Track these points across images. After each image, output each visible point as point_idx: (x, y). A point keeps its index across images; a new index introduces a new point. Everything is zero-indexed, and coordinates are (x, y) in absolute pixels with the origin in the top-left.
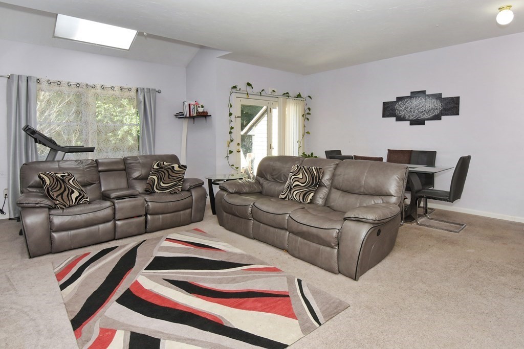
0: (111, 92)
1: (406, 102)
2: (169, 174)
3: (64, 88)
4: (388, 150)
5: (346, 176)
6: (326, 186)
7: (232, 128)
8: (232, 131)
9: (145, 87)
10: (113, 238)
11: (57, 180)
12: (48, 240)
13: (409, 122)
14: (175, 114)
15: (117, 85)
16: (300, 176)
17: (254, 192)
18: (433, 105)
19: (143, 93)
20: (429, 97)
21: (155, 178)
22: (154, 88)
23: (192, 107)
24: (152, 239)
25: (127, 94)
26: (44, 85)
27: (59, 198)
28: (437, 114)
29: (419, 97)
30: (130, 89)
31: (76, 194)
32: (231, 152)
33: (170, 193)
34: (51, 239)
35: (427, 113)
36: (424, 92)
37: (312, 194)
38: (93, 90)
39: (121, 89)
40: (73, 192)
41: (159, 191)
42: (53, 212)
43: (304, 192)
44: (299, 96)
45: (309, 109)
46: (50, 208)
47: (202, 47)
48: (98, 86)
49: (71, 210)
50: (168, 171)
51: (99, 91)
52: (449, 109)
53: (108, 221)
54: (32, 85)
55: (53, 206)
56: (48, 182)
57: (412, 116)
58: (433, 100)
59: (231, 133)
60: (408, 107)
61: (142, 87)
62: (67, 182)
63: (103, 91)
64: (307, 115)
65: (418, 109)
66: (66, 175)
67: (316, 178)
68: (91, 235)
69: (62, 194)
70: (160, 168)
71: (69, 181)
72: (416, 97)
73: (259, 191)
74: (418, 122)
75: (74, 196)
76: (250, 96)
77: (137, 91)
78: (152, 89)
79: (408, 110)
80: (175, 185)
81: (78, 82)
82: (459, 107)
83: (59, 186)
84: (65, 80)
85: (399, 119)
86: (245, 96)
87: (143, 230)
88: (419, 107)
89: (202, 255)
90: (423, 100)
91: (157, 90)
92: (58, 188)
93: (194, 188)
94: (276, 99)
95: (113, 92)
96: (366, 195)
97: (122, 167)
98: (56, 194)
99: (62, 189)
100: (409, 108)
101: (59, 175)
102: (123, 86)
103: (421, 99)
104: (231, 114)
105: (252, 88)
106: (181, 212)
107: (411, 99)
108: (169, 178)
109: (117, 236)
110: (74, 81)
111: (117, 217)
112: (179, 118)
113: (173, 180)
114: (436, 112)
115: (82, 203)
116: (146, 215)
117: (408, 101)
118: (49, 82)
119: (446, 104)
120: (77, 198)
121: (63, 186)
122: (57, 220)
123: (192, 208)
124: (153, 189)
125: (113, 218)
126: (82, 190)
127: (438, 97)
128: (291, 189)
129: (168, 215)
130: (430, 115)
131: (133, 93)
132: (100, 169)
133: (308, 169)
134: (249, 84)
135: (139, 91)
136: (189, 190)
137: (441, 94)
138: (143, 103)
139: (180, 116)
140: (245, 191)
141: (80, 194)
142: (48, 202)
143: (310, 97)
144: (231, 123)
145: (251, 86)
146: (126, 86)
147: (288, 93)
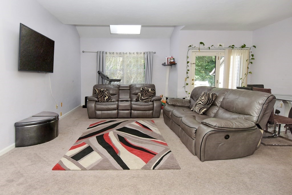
0: (133, 55)
2: (146, 93)
3: (115, 55)
5: (227, 100)
6: (217, 106)
7: (188, 70)
8: (188, 72)
9: (148, 51)
10: (117, 117)
11: (100, 91)
12: (94, 113)
14: (162, 64)
15: (135, 52)
16: (203, 98)
17: (184, 106)
19: (147, 54)
21: (140, 94)
22: (152, 51)
23: (169, 60)
24: (130, 121)
25: (140, 55)
26: (108, 54)
27: (100, 98)
30: (141, 53)
31: (107, 97)
32: (187, 84)
33: (145, 102)
34: (95, 113)
37: (205, 109)
38: (126, 55)
39: (137, 53)
40: (106, 97)
41: (141, 101)
42: (97, 103)
43: (201, 108)
44: (244, 46)
45: (253, 55)
46: (96, 102)
47: (175, 26)
48: (128, 53)
49: (104, 103)
50: (146, 92)
51: (128, 55)
53: (115, 110)
54: (104, 54)
55: (98, 101)
56: (97, 92)
59: (187, 73)
61: (146, 52)
62: (104, 92)
63: (130, 55)
64: (251, 59)
66: (105, 90)
67: (210, 100)
68: (109, 114)
69: (101, 97)
70: (143, 90)
71: (105, 92)
73: (188, 106)
75: (106, 98)
76: (201, 50)
77: (144, 53)
78: (151, 52)
80: (148, 98)
81: (120, 52)
83: (101, 94)
84: (115, 52)
86: (198, 50)
87: (129, 116)
89: (141, 130)
91: (154, 52)
92: (100, 95)
93: (155, 100)
94: (224, 51)
96: (237, 113)
97: (129, 88)
98: (99, 96)
99: (102, 95)
101: (102, 90)
104: (188, 62)
105: (204, 45)
106: (148, 112)
108: (146, 95)
109: (119, 117)
110: (118, 52)
111: (119, 109)
112: (164, 66)
113: (147, 96)
115: (110, 102)
116: (131, 110)
118: (110, 53)
120: (107, 99)
121: (102, 94)
122: (99, 106)
123: (153, 110)
124: (139, 99)
125: (117, 109)
126: (110, 96)
128: (196, 105)
129: (141, 112)
131: (142, 55)
132: (120, 88)
133: (208, 94)
134: (201, 43)
135: (145, 53)
136: (153, 101)
138: (146, 59)
139: (164, 65)
140: (178, 105)
141: (109, 98)
142: (96, 99)
143: (254, 46)
144: (188, 67)
145: (203, 44)
146: (139, 52)
147: (233, 46)
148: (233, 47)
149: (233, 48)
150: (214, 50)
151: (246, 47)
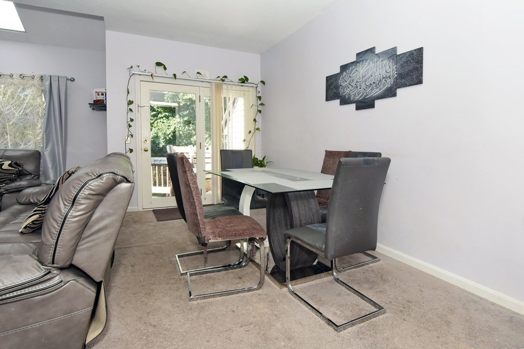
1: (351, 71)
4: (326, 151)
7: (131, 120)
9: (52, 74)
13: (354, 106)
15: (16, 72)
18: (384, 72)
19: (49, 81)
20: (379, 58)
22: (64, 75)
28: (389, 86)
29: (367, 60)
30: (33, 77)
32: (131, 150)
35: (376, 86)
36: (372, 50)
39: (22, 76)
44: (244, 80)
45: (260, 98)
52: (408, 74)
57: (359, 94)
58: (384, 62)
59: (129, 126)
60: (353, 81)
61: (48, 75)
64: (261, 106)
65: (365, 81)
72: (363, 61)
74: (366, 104)
76: (155, 79)
77: (42, 78)
78: (62, 77)
79: (353, 84)
82: (422, 67)
85: (345, 101)
86: (150, 79)
88: (367, 76)
90: (372, 65)
91: (69, 78)
95: (12, 80)
100: (355, 81)
102: (24, 73)
103: (369, 64)
104: (130, 103)
105: (165, 69)
107: (356, 65)
114: (389, 83)
117: (353, 69)
119: (402, 66)
127: (391, 54)
130: (380, 89)
131: (36, 81)
134: (159, 64)
135: (44, 79)
137: (394, 49)
143: (263, 82)
144: (130, 113)
145: (163, 67)
146: (28, 73)
147: (226, 77)
148: (223, 79)
149: (223, 81)
150: (186, 81)
151: (249, 82)
